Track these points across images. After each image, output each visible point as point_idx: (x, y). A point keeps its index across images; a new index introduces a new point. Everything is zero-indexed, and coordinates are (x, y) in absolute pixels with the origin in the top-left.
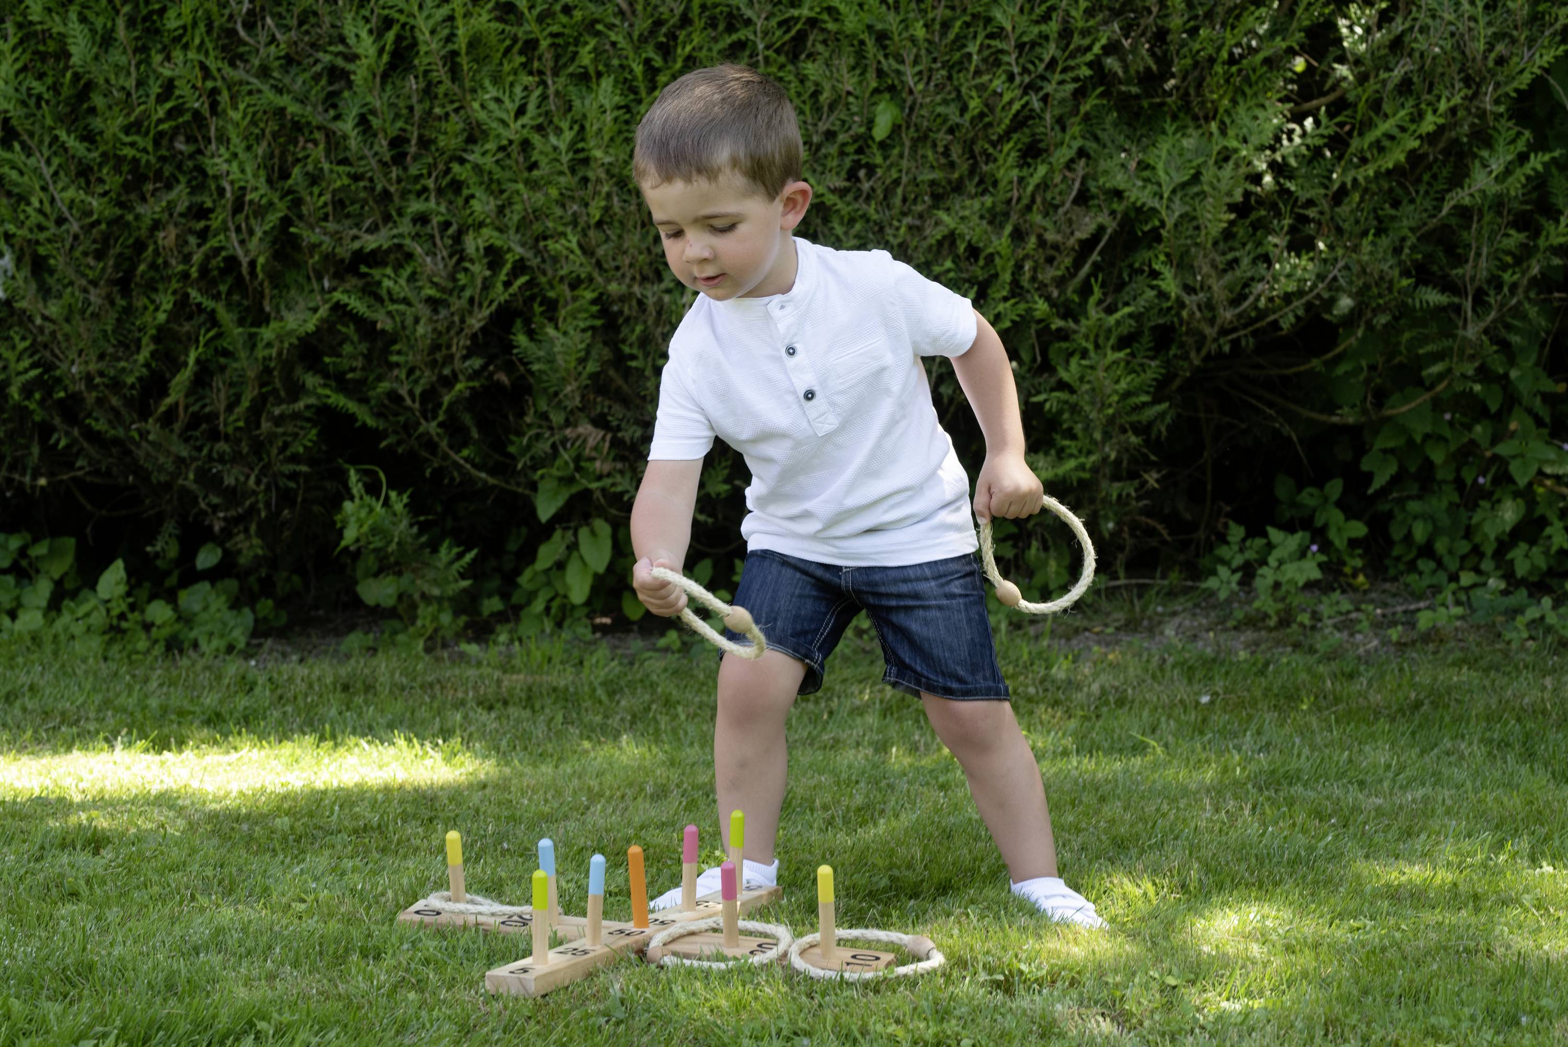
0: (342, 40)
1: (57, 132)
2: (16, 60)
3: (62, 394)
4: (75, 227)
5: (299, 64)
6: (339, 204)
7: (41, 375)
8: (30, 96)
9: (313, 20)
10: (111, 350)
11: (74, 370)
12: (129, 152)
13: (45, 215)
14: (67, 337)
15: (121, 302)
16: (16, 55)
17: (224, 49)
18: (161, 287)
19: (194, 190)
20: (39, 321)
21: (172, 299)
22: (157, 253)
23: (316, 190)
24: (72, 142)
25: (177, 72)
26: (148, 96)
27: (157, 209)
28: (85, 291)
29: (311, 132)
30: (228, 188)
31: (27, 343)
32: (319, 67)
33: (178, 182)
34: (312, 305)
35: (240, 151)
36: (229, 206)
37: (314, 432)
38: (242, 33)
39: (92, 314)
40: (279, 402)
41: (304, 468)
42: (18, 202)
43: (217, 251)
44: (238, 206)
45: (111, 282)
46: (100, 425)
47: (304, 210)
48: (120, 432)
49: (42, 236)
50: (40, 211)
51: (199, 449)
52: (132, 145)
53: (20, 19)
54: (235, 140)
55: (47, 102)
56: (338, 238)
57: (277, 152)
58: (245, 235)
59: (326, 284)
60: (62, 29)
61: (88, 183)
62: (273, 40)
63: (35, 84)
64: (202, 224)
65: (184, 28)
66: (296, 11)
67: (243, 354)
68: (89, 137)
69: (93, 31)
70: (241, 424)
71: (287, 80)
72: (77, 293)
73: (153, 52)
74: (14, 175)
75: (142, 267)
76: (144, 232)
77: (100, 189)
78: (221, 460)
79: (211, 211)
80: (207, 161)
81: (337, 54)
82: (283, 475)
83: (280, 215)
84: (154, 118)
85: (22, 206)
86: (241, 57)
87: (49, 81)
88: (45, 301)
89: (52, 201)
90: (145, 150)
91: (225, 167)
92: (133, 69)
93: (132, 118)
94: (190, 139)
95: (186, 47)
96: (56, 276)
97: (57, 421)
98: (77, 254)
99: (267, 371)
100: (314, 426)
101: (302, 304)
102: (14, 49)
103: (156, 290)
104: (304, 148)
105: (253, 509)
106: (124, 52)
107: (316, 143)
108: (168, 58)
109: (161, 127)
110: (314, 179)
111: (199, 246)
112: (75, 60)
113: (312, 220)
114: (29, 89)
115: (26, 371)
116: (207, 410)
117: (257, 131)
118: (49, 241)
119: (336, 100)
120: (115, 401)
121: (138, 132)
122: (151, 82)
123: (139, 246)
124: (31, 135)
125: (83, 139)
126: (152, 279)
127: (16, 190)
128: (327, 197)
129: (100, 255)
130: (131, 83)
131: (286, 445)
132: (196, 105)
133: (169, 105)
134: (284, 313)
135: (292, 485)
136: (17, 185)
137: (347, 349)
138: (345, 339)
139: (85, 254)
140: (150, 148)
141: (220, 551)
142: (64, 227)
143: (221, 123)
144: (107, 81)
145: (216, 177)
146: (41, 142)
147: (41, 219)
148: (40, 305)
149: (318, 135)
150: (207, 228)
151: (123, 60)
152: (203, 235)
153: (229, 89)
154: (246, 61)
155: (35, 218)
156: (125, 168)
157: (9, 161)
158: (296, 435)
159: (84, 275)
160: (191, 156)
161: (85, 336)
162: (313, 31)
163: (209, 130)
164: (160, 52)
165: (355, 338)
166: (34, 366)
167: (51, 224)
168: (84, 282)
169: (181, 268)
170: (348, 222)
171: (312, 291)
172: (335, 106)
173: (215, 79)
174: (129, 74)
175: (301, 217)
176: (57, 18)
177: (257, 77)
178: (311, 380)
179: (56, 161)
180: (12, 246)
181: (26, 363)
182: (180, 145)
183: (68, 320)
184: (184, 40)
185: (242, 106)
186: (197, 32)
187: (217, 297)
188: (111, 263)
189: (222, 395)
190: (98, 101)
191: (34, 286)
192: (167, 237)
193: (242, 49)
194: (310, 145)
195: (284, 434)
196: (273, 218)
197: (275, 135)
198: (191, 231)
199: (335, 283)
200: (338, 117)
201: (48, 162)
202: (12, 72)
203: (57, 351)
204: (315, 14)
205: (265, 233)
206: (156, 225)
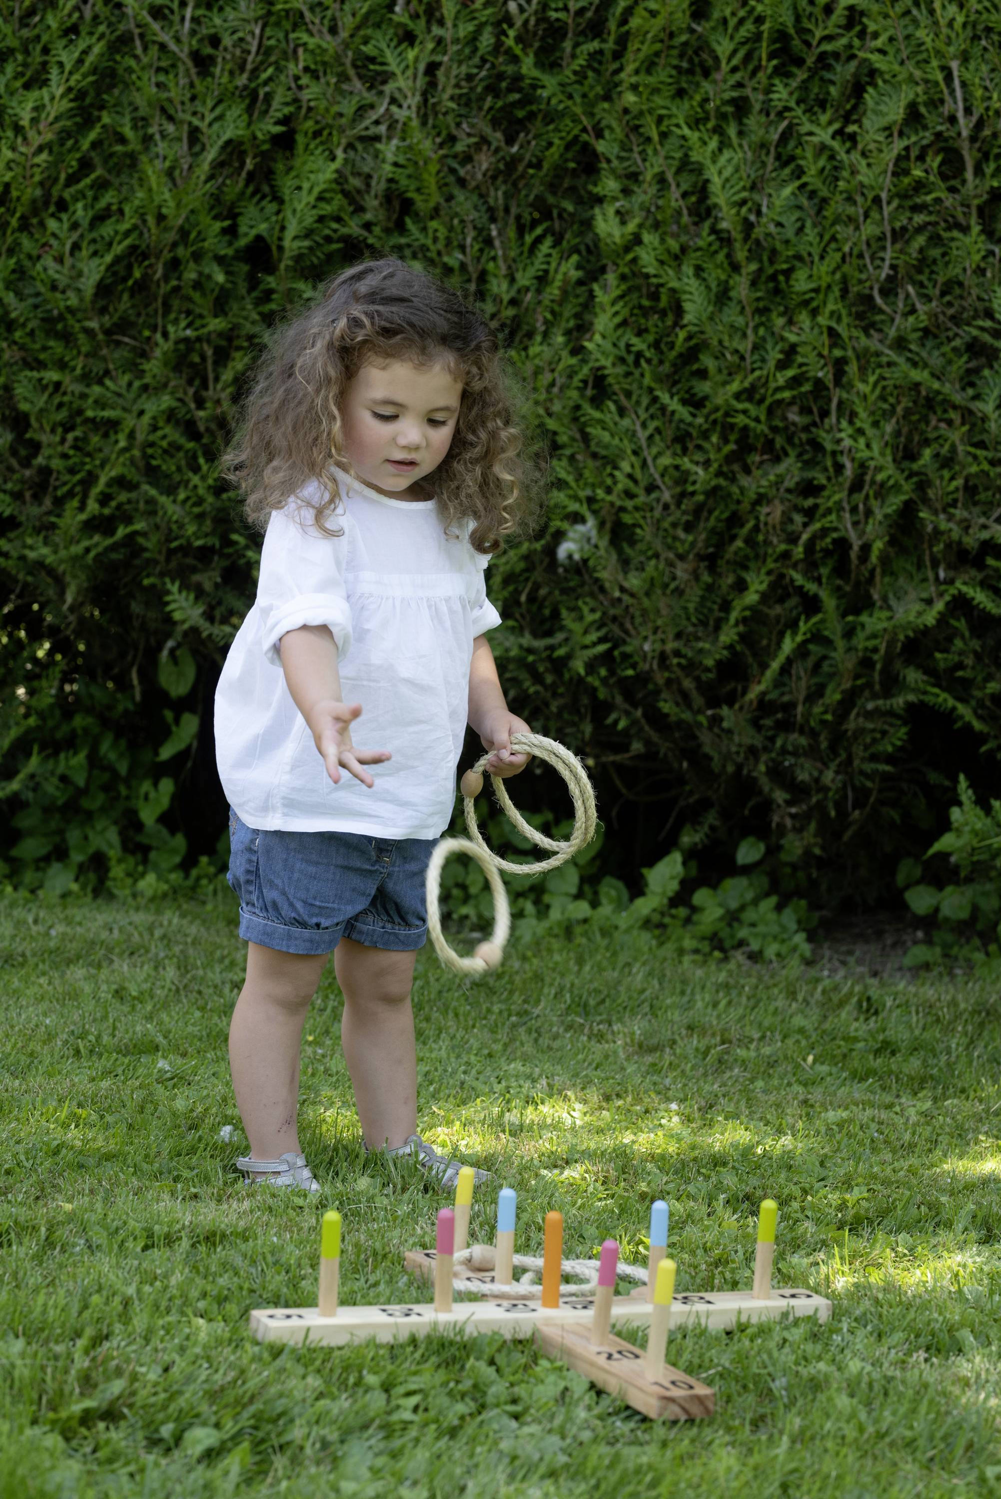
0: (989, 314)
1: (658, 393)
2: (616, 313)
3: (630, 672)
4: (667, 496)
5: (936, 337)
6: (970, 490)
7: (609, 652)
8: (629, 352)
9: (957, 291)
10: (691, 629)
11: (647, 647)
12: (740, 420)
13: (636, 482)
14: (644, 613)
15: (706, 578)
16: (617, 308)
17: (860, 316)
18: (752, 565)
19: (808, 464)
20: (617, 594)
21: (767, 580)
22: (756, 529)
23: (946, 474)
24: (674, 405)
25: (803, 338)
26: (763, 360)
27: (764, 483)
28: (671, 564)
29: (945, 411)
30: (848, 465)
31: (597, 616)
32: (957, 343)
33: (786, 454)
34: (925, 595)
35: (867, 427)
36: (847, 485)
37: (904, 730)
38: (879, 300)
39: (677, 589)
40: (874, 696)
41: (888, 768)
42: (604, 466)
43: (824, 532)
44: (857, 486)
45: (700, 557)
46: (666, 706)
47: (931, 493)
48: (687, 716)
49: (629, 504)
50: (630, 476)
51: (772, 739)
52: (745, 412)
53: (626, 270)
54: (863, 414)
55: (649, 361)
56: (966, 527)
57: (905, 430)
58: (861, 516)
59: (942, 574)
60: (674, 284)
61: (685, 450)
62: (913, 311)
63: (634, 340)
64: (810, 502)
65: (816, 290)
66: (941, 279)
67: (840, 644)
68: (695, 403)
69: (708, 288)
70: (829, 717)
71: (924, 354)
72: (662, 566)
73: (774, 315)
74: (606, 437)
75: (739, 543)
76: (746, 506)
77: (699, 457)
78: (795, 754)
79: (822, 488)
80: (823, 434)
81: (982, 329)
82: (862, 773)
83: (904, 497)
84: (772, 385)
85: (608, 470)
86: (873, 325)
87: (651, 338)
88: (626, 573)
89: (644, 464)
90: (757, 420)
91: (847, 443)
92: (749, 332)
93: (746, 385)
94: (805, 410)
95: (814, 313)
96: (639, 546)
97: (619, 699)
98: (666, 524)
99: (866, 663)
100: (905, 724)
101: (912, 595)
102: (613, 304)
103: (746, 568)
104: (936, 428)
105: (821, 807)
106: (742, 311)
107: (950, 422)
108: (790, 322)
109: (779, 396)
110: (947, 462)
111: (805, 525)
112: (688, 318)
113: (939, 506)
114: (628, 346)
115: (594, 644)
116: (786, 698)
117: (886, 406)
118: (637, 508)
119: (974, 379)
120: (688, 684)
121: (750, 399)
122: (769, 346)
123: (735, 520)
124: (628, 394)
125: (684, 402)
126: (747, 557)
127: (603, 452)
128: (959, 482)
129: (689, 527)
130: (745, 346)
131: (874, 741)
132: (820, 374)
133: (790, 373)
134: (893, 602)
135: (869, 784)
136: (606, 447)
137: (958, 643)
138: (956, 632)
139: (674, 525)
140: (763, 418)
141: (762, 847)
142: (654, 495)
143: (845, 395)
144: (720, 342)
145: (834, 453)
146: (638, 403)
147: (631, 484)
148: (620, 577)
149: (953, 415)
150: (816, 506)
151: (740, 321)
152: (810, 514)
153: (858, 358)
154: (880, 331)
155: (623, 483)
156: (733, 437)
157: (600, 422)
158: (884, 733)
159: (670, 548)
160: (806, 429)
161: (664, 612)
162: (956, 303)
163: (830, 400)
164: (781, 315)
165: (967, 634)
166: (601, 640)
167: (640, 491)
168: (671, 555)
169: (783, 547)
170: (976, 510)
171: (925, 580)
172: (972, 385)
173: (844, 348)
174: (745, 335)
175: (926, 501)
176: (671, 272)
177: (890, 347)
178: (913, 676)
179: (652, 425)
180: (594, 512)
181: (593, 637)
182: (793, 416)
183: (647, 594)
184: (814, 304)
185: (872, 379)
186: (831, 298)
187: (819, 580)
188: (703, 536)
189: (803, 684)
190: (708, 362)
191: (614, 557)
192: (773, 513)
193: (878, 318)
194: (943, 425)
195: (873, 731)
196: (895, 502)
197: (908, 412)
198: (797, 509)
199: (951, 574)
200: (977, 397)
201: (644, 425)
202: (611, 326)
203: (628, 626)
204: (960, 284)
205: (886, 516)
206: (761, 499)
